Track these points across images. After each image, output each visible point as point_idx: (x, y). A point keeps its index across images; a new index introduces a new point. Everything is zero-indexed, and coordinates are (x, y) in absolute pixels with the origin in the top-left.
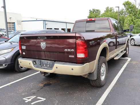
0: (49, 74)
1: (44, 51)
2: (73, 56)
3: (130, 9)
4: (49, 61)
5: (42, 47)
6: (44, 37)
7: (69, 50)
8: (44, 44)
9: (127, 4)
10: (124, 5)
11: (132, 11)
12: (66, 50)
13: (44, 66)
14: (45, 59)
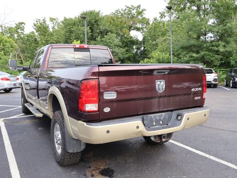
2: (199, 98)
4: (163, 114)
7: (197, 89)
12: (193, 90)
13: (153, 126)
14: (157, 111)
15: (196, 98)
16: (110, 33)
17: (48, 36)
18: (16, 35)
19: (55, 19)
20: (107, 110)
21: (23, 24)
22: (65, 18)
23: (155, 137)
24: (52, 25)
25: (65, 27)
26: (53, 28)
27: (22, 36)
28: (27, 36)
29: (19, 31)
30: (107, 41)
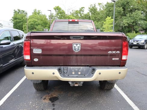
0: (82, 83)
1: (77, 55)
2: (117, 59)
3: (60, 14)
4: (81, 67)
5: (75, 50)
6: (80, 37)
7: (114, 52)
8: (78, 45)
9: (57, 9)
10: (55, 9)
11: (62, 16)
12: (110, 52)
13: (73, 74)
14: (75, 65)
15: (113, 59)
16: (137, 10)
17: (96, 14)
18: (79, 15)
19: (101, 4)
20: (36, 60)
21: (84, 8)
22: (107, 2)
23: (73, 82)
24: (99, 8)
25: (107, 8)
26: (100, 9)
27: (83, 15)
28: (85, 15)
29: (81, 12)
30: (134, 16)
